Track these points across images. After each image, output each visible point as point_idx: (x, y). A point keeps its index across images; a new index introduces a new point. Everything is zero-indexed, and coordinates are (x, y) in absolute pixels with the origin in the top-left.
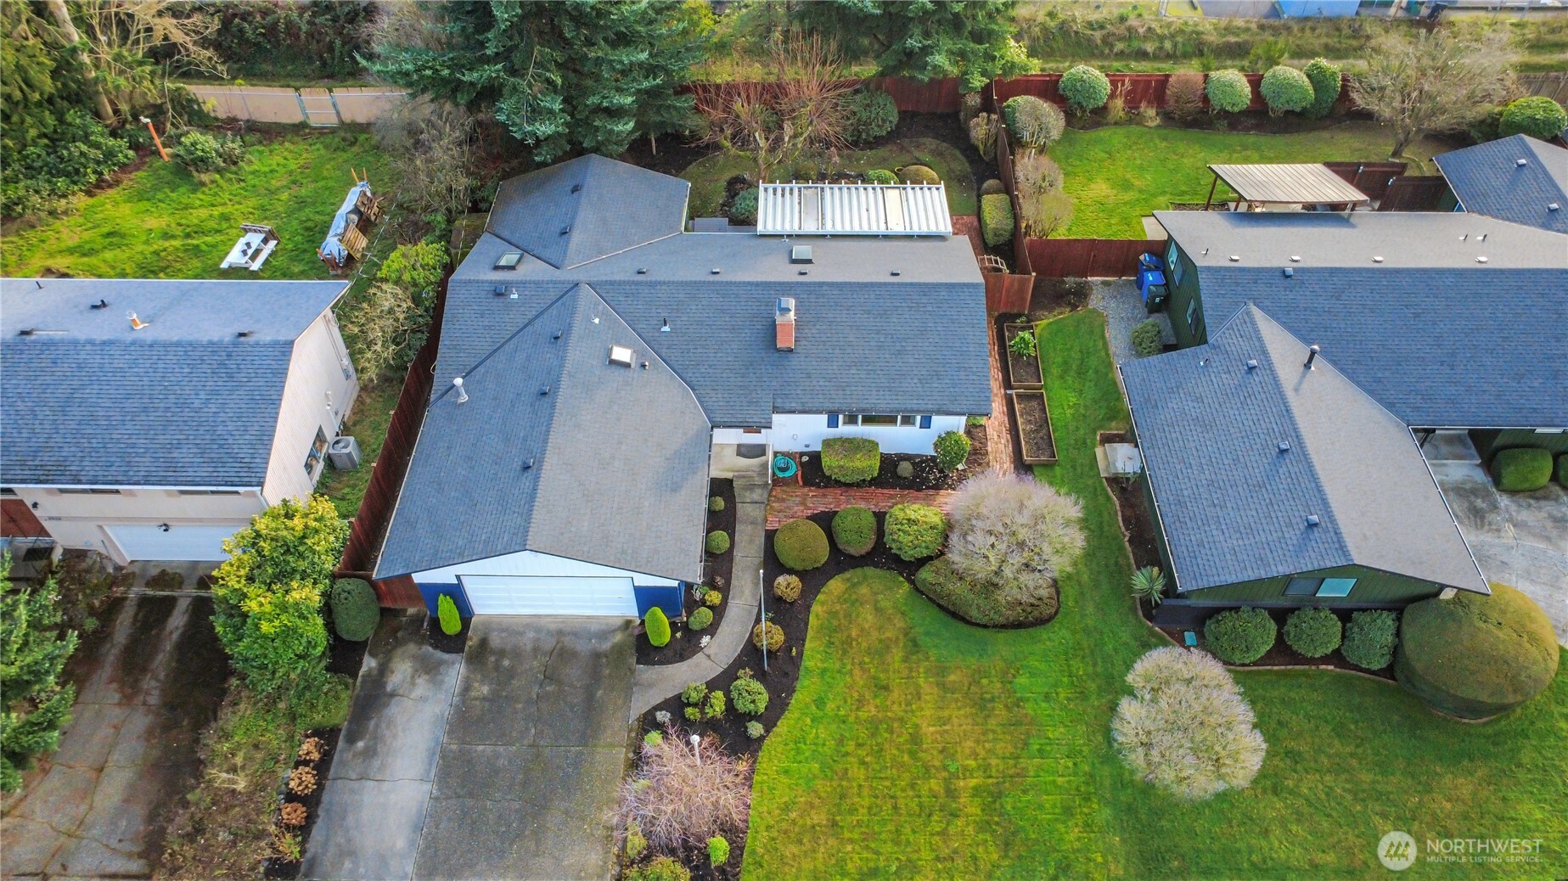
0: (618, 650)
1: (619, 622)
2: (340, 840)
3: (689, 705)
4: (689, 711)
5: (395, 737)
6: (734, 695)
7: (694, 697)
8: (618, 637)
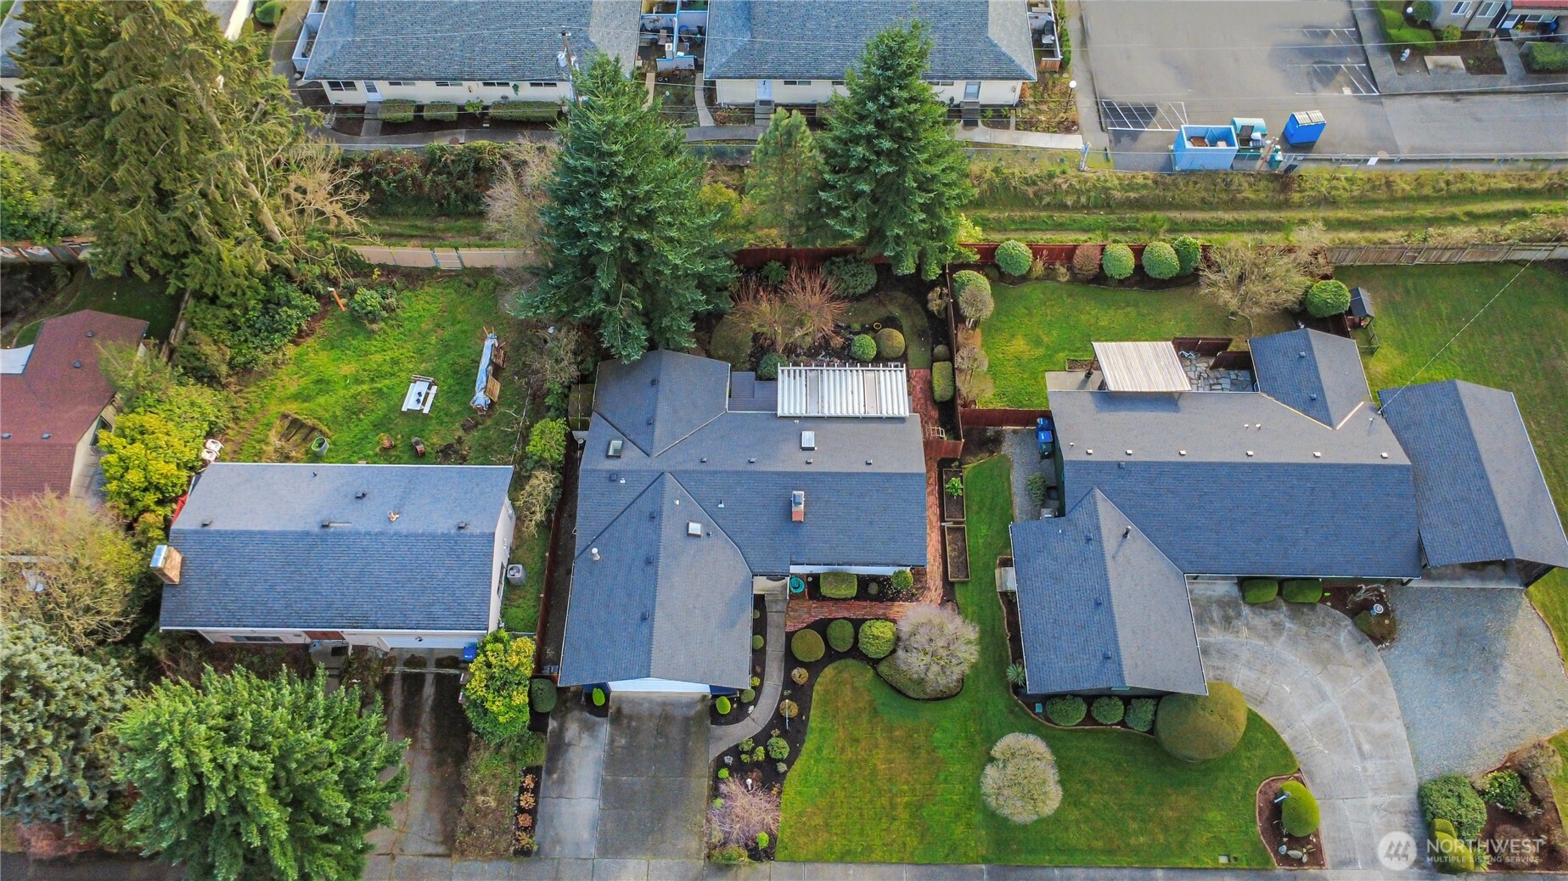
0: (699, 716)
1: (699, 696)
2: (552, 833)
3: (743, 752)
4: (743, 757)
5: (574, 771)
6: (770, 748)
7: (746, 748)
8: (699, 707)
